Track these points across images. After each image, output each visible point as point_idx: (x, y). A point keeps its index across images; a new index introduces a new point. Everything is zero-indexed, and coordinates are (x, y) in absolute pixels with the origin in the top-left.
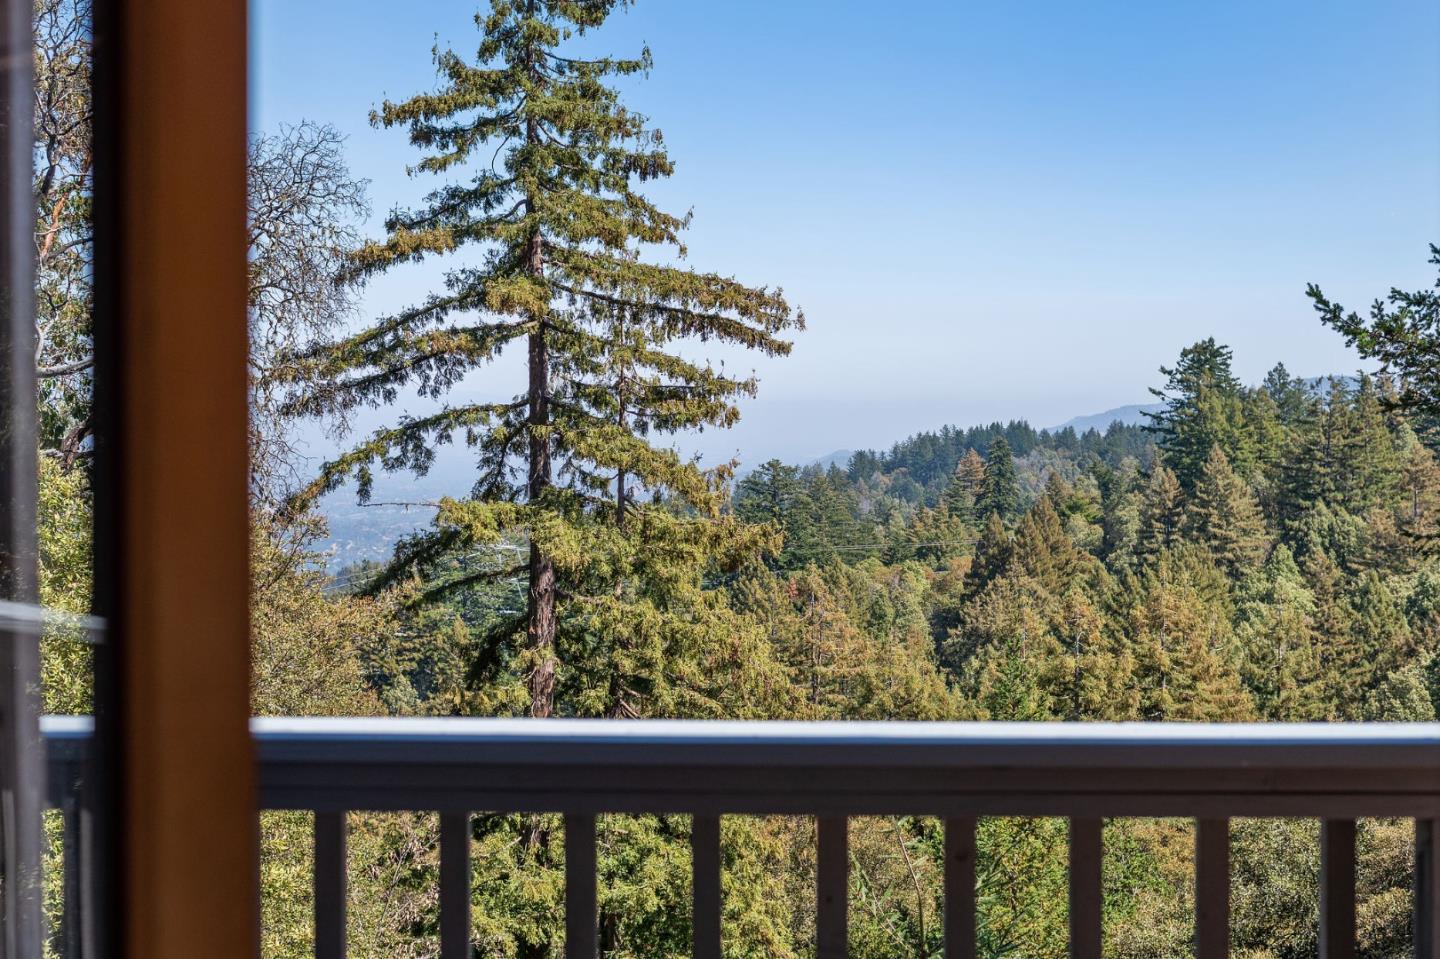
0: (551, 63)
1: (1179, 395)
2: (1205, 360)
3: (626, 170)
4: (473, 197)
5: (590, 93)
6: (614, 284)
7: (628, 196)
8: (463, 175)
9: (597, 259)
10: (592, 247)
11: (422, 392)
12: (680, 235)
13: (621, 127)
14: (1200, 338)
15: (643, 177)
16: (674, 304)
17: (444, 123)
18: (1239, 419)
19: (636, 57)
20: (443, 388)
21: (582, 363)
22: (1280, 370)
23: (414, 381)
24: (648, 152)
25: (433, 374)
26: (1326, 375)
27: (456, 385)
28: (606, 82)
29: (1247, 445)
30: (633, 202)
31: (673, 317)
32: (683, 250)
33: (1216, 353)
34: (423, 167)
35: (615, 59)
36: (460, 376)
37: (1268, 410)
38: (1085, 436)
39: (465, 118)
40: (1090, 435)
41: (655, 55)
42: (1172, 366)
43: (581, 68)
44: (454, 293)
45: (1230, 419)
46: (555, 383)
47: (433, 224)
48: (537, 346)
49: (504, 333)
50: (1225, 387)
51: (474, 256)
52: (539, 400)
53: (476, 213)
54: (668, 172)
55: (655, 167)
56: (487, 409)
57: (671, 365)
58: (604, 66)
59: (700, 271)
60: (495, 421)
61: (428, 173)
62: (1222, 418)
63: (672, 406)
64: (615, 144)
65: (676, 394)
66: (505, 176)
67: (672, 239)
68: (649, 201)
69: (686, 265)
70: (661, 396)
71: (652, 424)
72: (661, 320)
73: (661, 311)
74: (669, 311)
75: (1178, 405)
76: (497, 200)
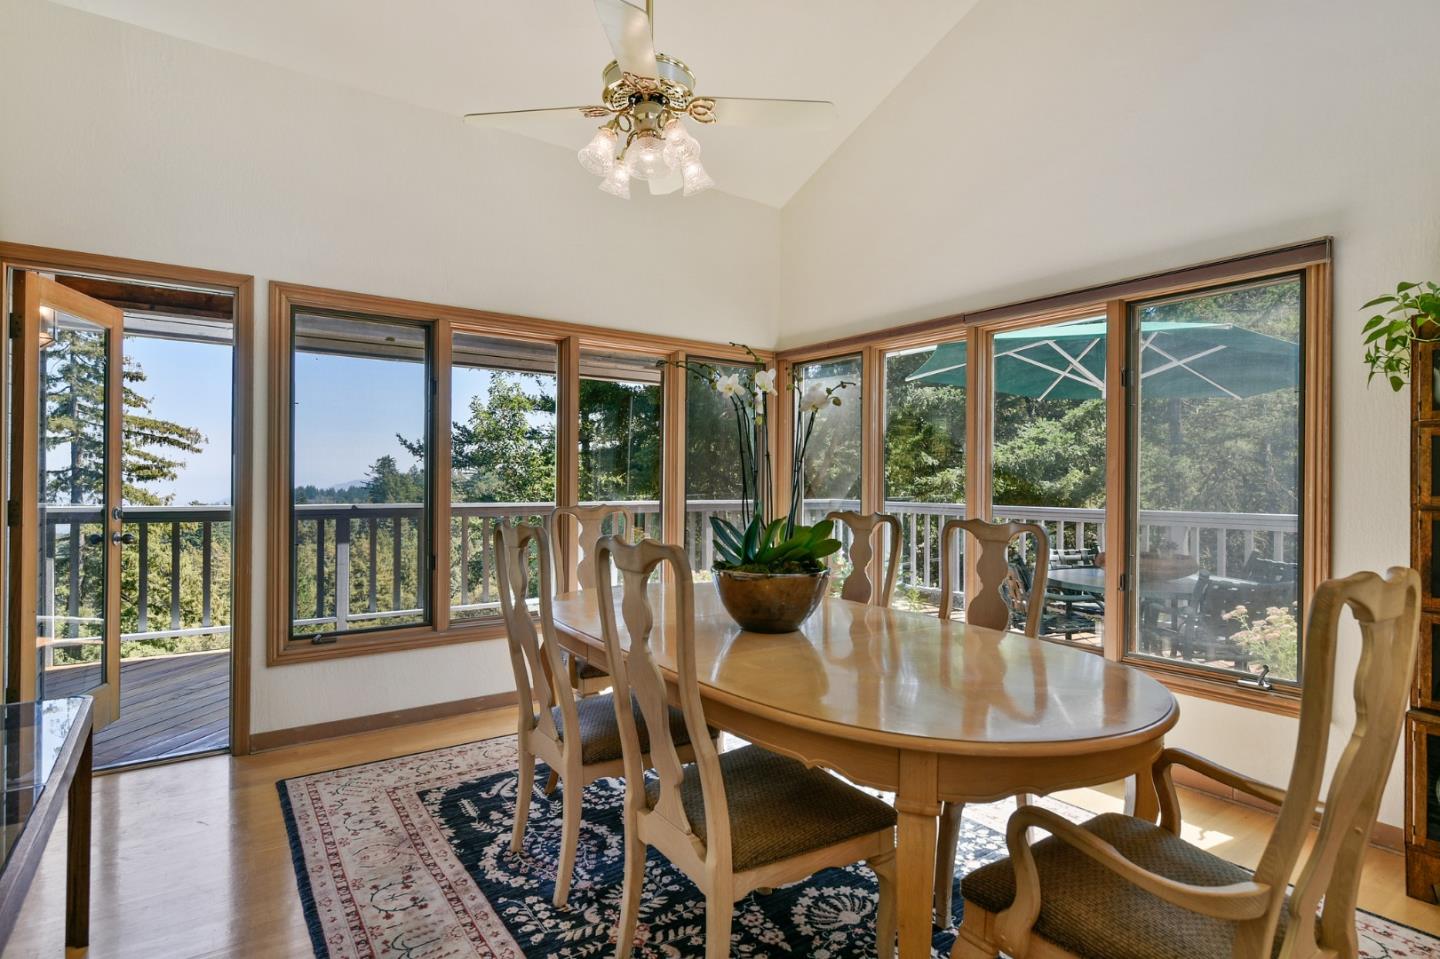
1: (376, 475)
2: (386, 463)
12: (148, 405)
13: (129, 361)
15: (131, 380)
16: (147, 431)
18: (399, 484)
24: (133, 371)
29: (401, 494)
30: (126, 390)
31: (146, 437)
32: (150, 412)
38: (339, 492)
40: (341, 491)
42: (374, 465)
45: (396, 485)
46: (84, 462)
48: (75, 446)
50: (393, 472)
52: (75, 470)
54: (143, 379)
55: (137, 377)
57: (145, 456)
59: (159, 420)
60: (52, 477)
62: (392, 484)
63: (146, 472)
65: (148, 468)
66: (59, 376)
67: (145, 407)
68: (134, 391)
69: (151, 417)
70: (140, 468)
71: (135, 479)
72: (140, 438)
73: (140, 434)
74: (144, 434)
75: (376, 480)
76: (54, 385)
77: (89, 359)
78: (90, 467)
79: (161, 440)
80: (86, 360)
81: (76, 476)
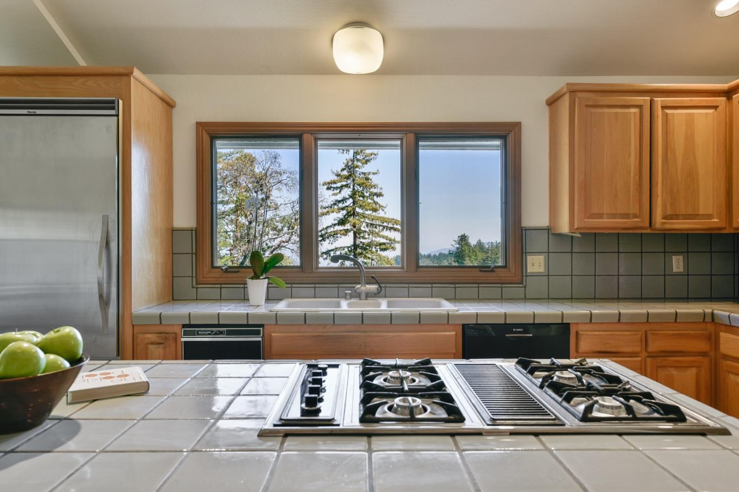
0: (358, 173)
1: (458, 246)
2: (463, 239)
3: (373, 196)
4: (339, 202)
5: (367, 179)
6: (373, 220)
7: (374, 201)
8: (339, 197)
9: (369, 215)
10: (369, 212)
11: (329, 243)
12: (385, 210)
13: (375, 186)
14: (462, 233)
15: (377, 197)
16: (385, 224)
17: (335, 186)
18: (471, 252)
19: (376, 171)
20: (334, 243)
21: (364, 238)
22: (480, 241)
23: (327, 241)
24: (378, 192)
25: (332, 240)
26: (490, 241)
27: (336, 242)
28: (370, 176)
29: (473, 257)
30: (376, 203)
31: (384, 227)
32: (385, 213)
33: (466, 237)
34: (332, 195)
35: (372, 172)
36: (337, 240)
37: (477, 250)
38: (434, 256)
39: (339, 185)
41: (380, 171)
42: (456, 240)
43: (364, 174)
44: (336, 222)
45: (469, 251)
46: (358, 242)
47: (331, 207)
48: (355, 233)
49: (347, 231)
50: (468, 244)
51: (341, 214)
52: (355, 246)
53: (341, 205)
54: (382, 196)
55: (379, 195)
56: (345, 247)
57: (386, 238)
58: (369, 174)
59: (390, 217)
60: (346, 250)
61: (334, 196)
62: (467, 251)
63: (383, 247)
64: (372, 190)
65: (384, 244)
66: (348, 197)
67: (383, 210)
68: (379, 202)
69: (386, 216)
70: (381, 244)
71: (379, 250)
72: (381, 228)
73: (381, 226)
74: (383, 226)
75: (458, 248)
76: (346, 202)
77: (360, 187)
78: (360, 244)
79: (391, 228)
80: (359, 187)
81: (355, 249)
